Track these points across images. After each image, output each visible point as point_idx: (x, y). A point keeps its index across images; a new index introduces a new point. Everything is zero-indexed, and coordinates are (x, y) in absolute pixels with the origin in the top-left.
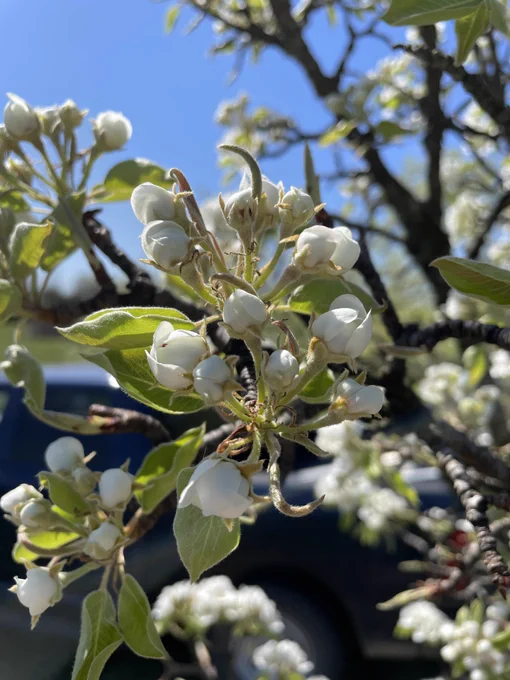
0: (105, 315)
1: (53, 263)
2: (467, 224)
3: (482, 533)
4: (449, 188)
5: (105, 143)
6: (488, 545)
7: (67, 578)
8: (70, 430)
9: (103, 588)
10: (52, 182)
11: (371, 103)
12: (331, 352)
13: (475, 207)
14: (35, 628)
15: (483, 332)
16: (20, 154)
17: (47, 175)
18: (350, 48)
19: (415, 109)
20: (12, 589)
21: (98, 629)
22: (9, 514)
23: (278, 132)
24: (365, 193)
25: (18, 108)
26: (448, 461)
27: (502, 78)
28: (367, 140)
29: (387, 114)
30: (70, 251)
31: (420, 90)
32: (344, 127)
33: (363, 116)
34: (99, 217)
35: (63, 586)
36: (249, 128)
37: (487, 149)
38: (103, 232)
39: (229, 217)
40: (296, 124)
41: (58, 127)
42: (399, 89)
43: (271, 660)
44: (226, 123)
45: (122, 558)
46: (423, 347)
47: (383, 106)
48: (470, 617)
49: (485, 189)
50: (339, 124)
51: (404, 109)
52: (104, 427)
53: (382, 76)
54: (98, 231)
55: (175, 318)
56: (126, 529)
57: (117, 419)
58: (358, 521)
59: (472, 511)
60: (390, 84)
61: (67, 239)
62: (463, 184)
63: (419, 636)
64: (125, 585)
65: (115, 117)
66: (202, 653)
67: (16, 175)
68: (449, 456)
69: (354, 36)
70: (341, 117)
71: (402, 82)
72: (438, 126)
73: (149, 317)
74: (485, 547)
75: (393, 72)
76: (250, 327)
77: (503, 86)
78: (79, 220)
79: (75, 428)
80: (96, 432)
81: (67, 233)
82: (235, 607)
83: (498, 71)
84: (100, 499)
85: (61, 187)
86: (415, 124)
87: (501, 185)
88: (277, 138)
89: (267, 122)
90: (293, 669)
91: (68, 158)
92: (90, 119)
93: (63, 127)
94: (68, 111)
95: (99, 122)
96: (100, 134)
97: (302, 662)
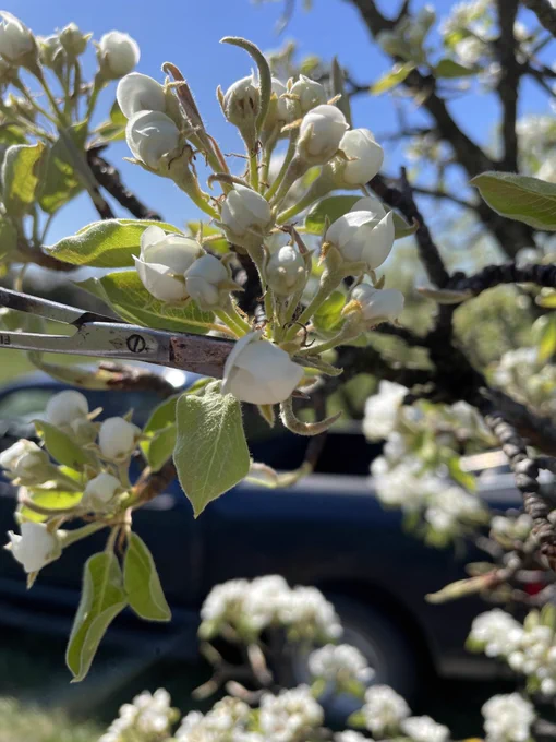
1: (54, 203)
3: (531, 499)
6: (538, 513)
7: (68, 537)
8: (72, 383)
9: (109, 552)
10: (53, 116)
12: (346, 260)
14: (32, 588)
15: (539, 274)
16: (19, 85)
17: (50, 110)
20: (8, 547)
21: (103, 593)
22: (7, 470)
25: (12, 27)
26: (498, 424)
28: (428, 84)
30: (73, 193)
32: (401, 70)
34: (105, 155)
35: (61, 546)
38: (111, 171)
39: (228, 110)
41: (60, 54)
43: (328, 665)
45: (128, 519)
48: (542, 622)
50: (394, 66)
52: (110, 382)
54: (104, 171)
56: (134, 489)
57: (127, 375)
58: (424, 521)
59: (522, 475)
61: (70, 177)
63: (493, 649)
64: (130, 547)
65: (120, 38)
66: (256, 656)
67: (15, 109)
68: (499, 419)
70: (398, 59)
74: (534, 514)
76: (251, 226)
78: (83, 158)
79: (79, 381)
80: (103, 387)
81: (69, 171)
82: (289, 608)
84: (99, 449)
85: (63, 120)
90: (352, 675)
91: (72, 92)
92: (94, 42)
93: (65, 54)
94: (70, 35)
95: (102, 44)
96: (104, 56)
97: (362, 668)
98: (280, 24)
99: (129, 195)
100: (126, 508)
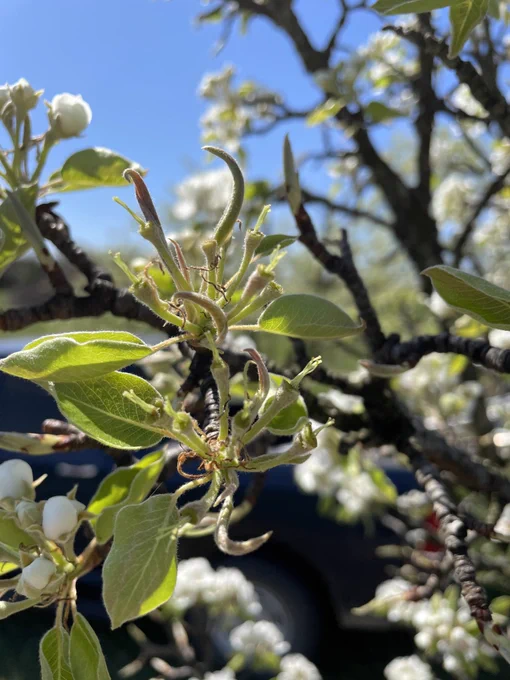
0: (45, 342)
2: (454, 207)
3: (461, 562)
4: (438, 170)
5: (61, 129)
6: (467, 576)
7: (7, 609)
8: (18, 450)
9: (58, 625)
11: (361, 82)
13: (462, 189)
18: (342, 22)
19: (406, 87)
23: (266, 107)
24: (354, 174)
26: (428, 481)
27: (495, 58)
28: (357, 120)
29: (378, 93)
30: (21, 249)
31: (411, 67)
32: (333, 106)
33: (353, 95)
34: (56, 210)
36: (236, 102)
37: (477, 131)
38: (60, 227)
40: (283, 100)
41: (10, 107)
42: (390, 65)
43: (246, 640)
44: (209, 97)
45: (74, 592)
46: (406, 363)
47: (373, 84)
49: (474, 171)
50: (327, 103)
51: (395, 87)
52: (57, 446)
53: (373, 51)
54: (53, 226)
55: (128, 343)
56: (79, 559)
57: (73, 436)
58: (336, 503)
59: (452, 537)
60: (381, 59)
61: (18, 236)
62: (452, 167)
64: (76, 623)
65: (72, 100)
66: (180, 633)
68: (429, 476)
69: (346, 9)
70: (329, 96)
71: (393, 58)
72: (430, 107)
73: (96, 344)
74: (464, 577)
75: (384, 48)
77: (496, 66)
78: (31, 216)
79: (24, 449)
80: (48, 451)
81: (17, 229)
82: (212, 589)
83: (492, 51)
86: (405, 103)
87: (490, 170)
88: (264, 114)
89: (253, 98)
90: (269, 648)
91: (21, 144)
92: (45, 101)
93: (15, 108)
94: (20, 91)
95: (54, 104)
96: (55, 118)
97: (279, 642)
98: (217, 45)
99: (79, 252)
100: (72, 579)
